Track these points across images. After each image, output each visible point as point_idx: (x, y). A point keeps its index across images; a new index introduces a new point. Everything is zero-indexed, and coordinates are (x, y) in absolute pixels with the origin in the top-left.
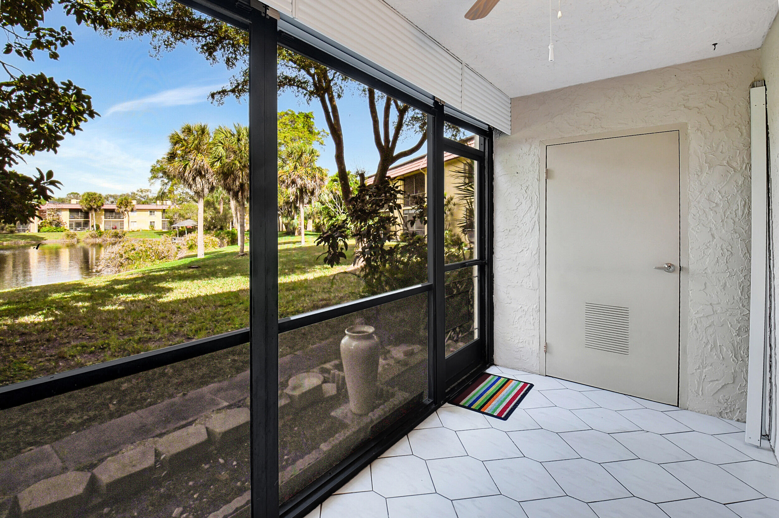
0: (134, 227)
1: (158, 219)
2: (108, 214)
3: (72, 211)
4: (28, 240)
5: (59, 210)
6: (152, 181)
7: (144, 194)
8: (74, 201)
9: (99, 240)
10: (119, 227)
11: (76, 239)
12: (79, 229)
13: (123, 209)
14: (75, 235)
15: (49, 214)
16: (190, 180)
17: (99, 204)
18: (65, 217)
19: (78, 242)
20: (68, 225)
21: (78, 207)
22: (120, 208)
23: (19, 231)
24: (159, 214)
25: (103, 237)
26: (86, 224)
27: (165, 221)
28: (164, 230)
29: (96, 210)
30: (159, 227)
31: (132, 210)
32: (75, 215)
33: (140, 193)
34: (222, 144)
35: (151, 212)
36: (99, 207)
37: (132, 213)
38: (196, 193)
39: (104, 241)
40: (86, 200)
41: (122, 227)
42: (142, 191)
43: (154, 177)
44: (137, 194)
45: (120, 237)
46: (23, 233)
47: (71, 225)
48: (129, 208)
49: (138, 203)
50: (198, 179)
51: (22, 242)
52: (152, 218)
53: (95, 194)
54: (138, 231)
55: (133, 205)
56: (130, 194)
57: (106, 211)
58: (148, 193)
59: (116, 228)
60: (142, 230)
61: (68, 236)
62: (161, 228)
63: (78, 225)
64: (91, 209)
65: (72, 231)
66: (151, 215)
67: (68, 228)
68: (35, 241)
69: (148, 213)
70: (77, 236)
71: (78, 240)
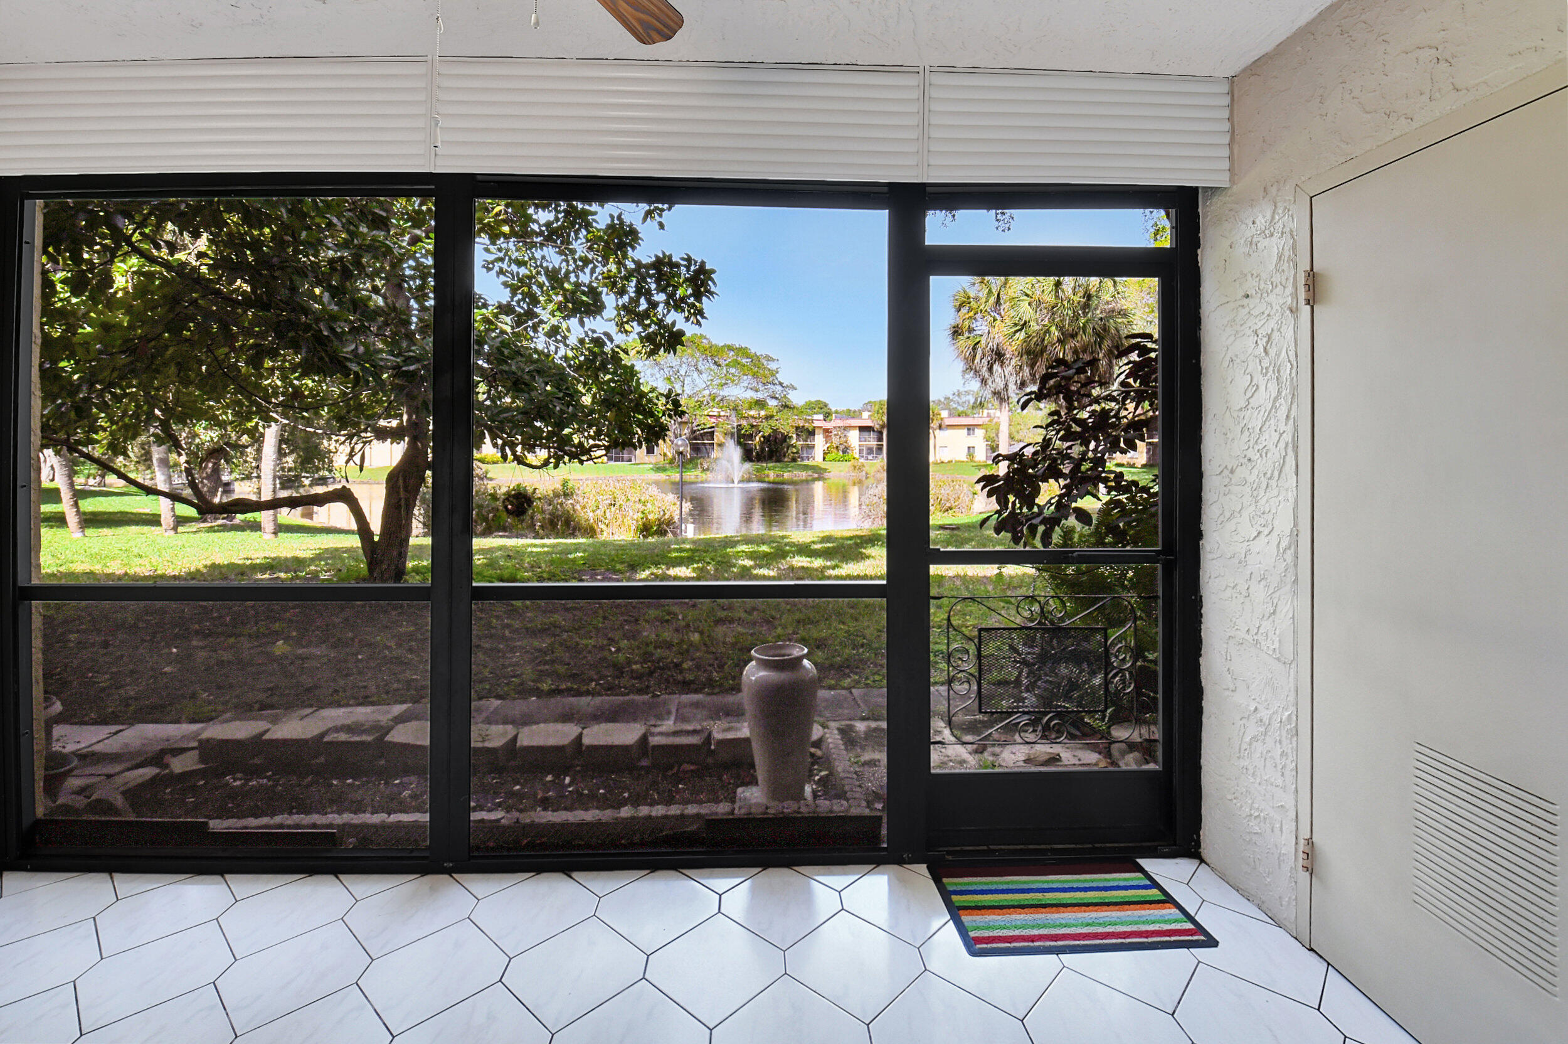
0: (944, 455)
1: (980, 441)
3: (862, 429)
4: (810, 473)
5: (846, 428)
7: (964, 399)
8: (865, 415)
11: (864, 473)
12: (871, 457)
15: (835, 435)
16: (984, 371)
18: (854, 438)
19: (867, 478)
20: (857, 451)
21: (869, 423)
23: (803, 459)
24: (980, 434)
26: (879, 448)
28: (988, 462)
30: (981, 455)
31: (940, 427)
32: (866, 434)
34: (1027, 295)
35: (969, 429)
37: (942, 432)
38: (994, 393)
40: (878, 412)
42: (959, 395)
44: (952, 400)
46: (806, 462)
47: (861, 451)
48: (935, 425)
49: (951, 415)
50: (996, 367)
51: (803, 475)
52: (971, 441)
54: (949, 462)
55: (942, 419)
56: (943, 400)
60: (956, 462)
61: (854, 467)
62: (984, 459)
63: (870, 451)
64: (884, 426)
65: (862, 460)
66: (969, 434)
67: (857, 456)
68: (819, 474)
69: (965, 431)
70: (866, 469)
71: (867, 474)
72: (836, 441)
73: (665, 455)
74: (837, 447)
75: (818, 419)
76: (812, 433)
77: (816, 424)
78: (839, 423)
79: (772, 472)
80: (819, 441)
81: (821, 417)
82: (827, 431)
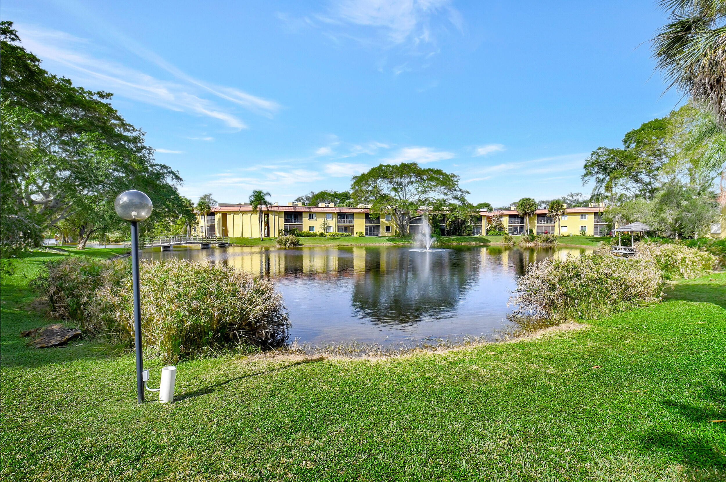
0: (565, 232)
1: (590, 223)
2: (540, 219)
3: (511, 216)
4: (479, 241)
5: (501, 216)
6: (586, 179)
7: (575, 198)
8: (513, 208)
9: (531, 245)
10: (550, 231)
11: (512, 243)
12: (516, 233)
13: (554, 213)
14: (512, 238)
15: (494, 220)
17: (533, 209)
18: (505, 221)
19: (514, 246)
20: (508, 229)
21: (516, 213)
22: (552, 212)
23: (474, 234)
24: (591, 218)
25: (535, 242)
26: (522, 228)
27: (597, 225)
28: (596, 236)
29: (529, 215)
30: (590, 232)
31: (563, 214)
32: (513, 220)
33: (571, 198)
35: (582, 215)
36: (532, 212)
37: (563, 217)
39: (536, 245)
40: (522, 205)
41: (552, 232)
42: (572, 196)
43: (588, 174)
44: (567, 199)
45: (551, 242)
46: (476, 236)
47: (510, 229)
48: (560, 212)
49: (569, 207)
51: (474, 243)
52: (583, 223)
53: (529, 199)
54: (568, 236)
55: (565, 209)
56: (561, 198)
57: (539, 215)
58: (579, 197)
59: (547, 233)
60: (573, 236)
61: (506, 239)
62: (593, 234)
63: (516, 229)
64: (525, 214)
65: (510, 235)
66: (582, 219)
67: (508, 232)
68: (484, 243)
69: (579, 217)
70: (514, 240)
71: (514, 243)
72: (494, 224)
73: (396, 232)
74: (495, 227)
75: (483, 211)
76: (480, 219)
77: (482, 214)
78: (497, 213)
79: (455, 241)
80: (484, 224)
81: (485, 210)
82: (489, 218)
